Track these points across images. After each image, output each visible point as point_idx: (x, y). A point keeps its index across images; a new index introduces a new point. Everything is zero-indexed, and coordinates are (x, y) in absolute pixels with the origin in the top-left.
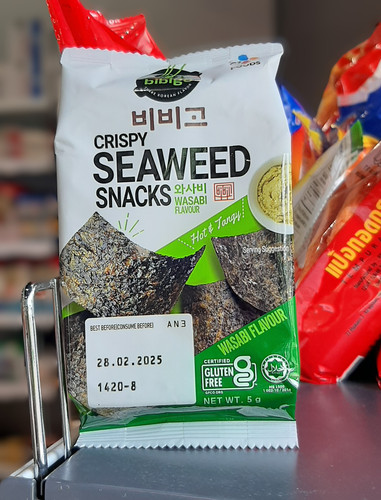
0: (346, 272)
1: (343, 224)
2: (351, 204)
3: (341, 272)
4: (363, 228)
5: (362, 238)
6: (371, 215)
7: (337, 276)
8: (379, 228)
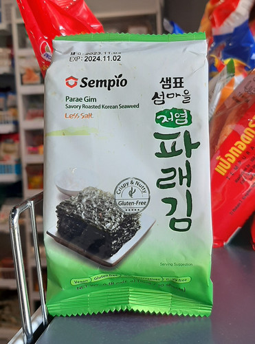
0: (229, 171)
1: (226, 137)
2: (231, 123)
3: (226, 171)
4: (240, 140)
5: (240, 147)
6: (245, 131)
7: (223, 174)
8: (251, 140)
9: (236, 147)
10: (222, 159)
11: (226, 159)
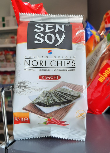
1: (103, 66)
2: (106, 59)
3: (103, 81)
7: (102, 82)
9: (108, 70)
10: (101, 75)
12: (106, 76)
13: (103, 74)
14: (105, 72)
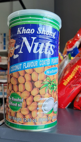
0: (67, 84)
4: (71, 75)
5: (71, 77)
7: (65, 85)
8: (74, 75)
9: (70, 77)
10: (65, 81)
11: (66, 81)
12: (68, 81)
13: (67, 80)
14: (68, 78)
